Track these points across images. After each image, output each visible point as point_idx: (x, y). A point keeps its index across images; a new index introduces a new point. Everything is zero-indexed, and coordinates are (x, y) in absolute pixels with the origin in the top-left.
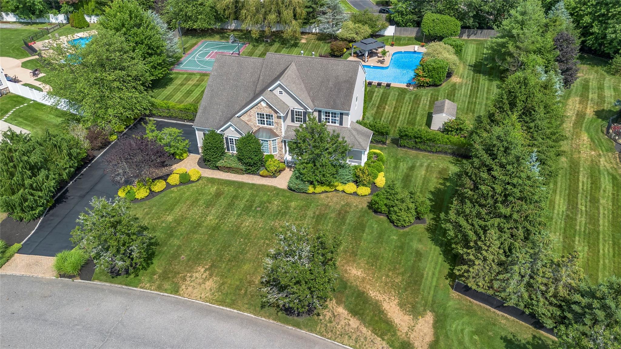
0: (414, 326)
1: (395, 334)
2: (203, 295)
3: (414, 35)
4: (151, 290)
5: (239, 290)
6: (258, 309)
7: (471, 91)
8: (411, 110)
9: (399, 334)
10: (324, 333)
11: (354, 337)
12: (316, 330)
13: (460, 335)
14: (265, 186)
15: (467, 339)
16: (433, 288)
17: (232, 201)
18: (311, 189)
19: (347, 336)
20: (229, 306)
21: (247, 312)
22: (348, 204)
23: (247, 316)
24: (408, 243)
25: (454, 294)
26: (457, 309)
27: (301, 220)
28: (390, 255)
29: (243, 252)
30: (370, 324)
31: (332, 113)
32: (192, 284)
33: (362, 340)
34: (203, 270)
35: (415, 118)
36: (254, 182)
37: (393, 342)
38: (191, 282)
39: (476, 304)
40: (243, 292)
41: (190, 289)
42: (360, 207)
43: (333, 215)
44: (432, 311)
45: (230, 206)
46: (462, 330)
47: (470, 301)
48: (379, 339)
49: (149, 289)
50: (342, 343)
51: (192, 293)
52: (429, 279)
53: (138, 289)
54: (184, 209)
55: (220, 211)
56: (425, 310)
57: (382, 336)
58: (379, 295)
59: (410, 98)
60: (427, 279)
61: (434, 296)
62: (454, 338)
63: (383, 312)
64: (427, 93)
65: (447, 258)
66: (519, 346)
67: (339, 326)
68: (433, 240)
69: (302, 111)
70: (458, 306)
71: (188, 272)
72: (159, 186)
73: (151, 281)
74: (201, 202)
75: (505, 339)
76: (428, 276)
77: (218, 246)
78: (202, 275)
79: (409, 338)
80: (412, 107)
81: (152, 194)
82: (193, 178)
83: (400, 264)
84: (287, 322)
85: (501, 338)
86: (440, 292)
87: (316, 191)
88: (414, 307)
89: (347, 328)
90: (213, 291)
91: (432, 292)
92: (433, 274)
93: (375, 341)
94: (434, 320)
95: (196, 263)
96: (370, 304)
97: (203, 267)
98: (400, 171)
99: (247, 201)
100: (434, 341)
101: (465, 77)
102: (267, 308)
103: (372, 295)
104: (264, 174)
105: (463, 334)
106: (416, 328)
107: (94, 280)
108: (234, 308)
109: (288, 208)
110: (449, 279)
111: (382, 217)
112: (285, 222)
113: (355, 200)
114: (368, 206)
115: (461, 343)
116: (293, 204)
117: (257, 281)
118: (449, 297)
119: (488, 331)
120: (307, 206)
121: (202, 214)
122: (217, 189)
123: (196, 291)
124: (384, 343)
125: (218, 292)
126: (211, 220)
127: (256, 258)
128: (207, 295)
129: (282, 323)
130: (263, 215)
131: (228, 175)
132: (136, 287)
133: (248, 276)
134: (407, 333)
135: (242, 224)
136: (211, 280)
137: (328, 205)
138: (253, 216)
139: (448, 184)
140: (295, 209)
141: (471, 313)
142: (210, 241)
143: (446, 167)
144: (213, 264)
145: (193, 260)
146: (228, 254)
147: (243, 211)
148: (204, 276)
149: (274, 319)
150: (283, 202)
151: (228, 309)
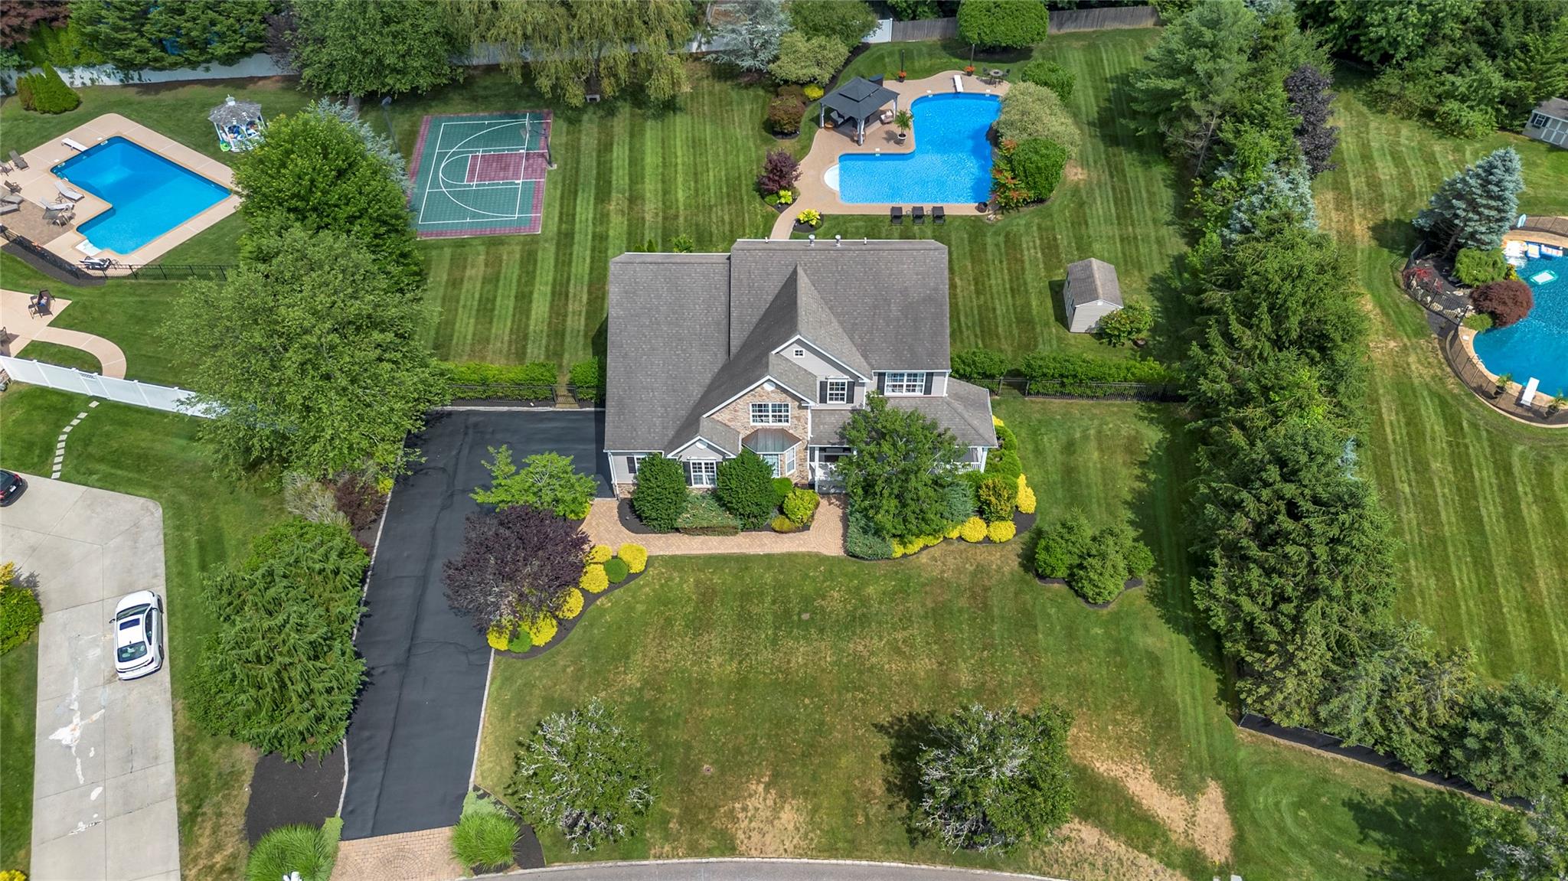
0: (1194, 816)
1: (1167, 840)
2: (787, 843)
3: (936, 40)
4: (680, 858)
5: (852, 816)
6: (906, 848)
7: (1116, 204)
8: (1011, 281)
9: (1174, 837)
10: (1045, 868)
11: (1099, 863)
12: (1028, 867)
13: (1277, 815)
14: (794, 555)
15: (1289, 821)
16: (1202, 730)
17: (742, 607)
18: (898, 551)
19: (1086, 865)
20: (849, 856)
21: (887, 860)
22: (981, 570)
23: (889, 867)
24: (1127, 639)
25: (1243, 734)
26: (1255, 764)
27: (904, 629)
28: (1104, 673)
29: (821, 728)
30: (1117, 831)
31: (909, 375)
32: (753, 824)
33: (1116, 865)
34: (761, 788)
35: (1028, 304)
36: (767, 551)
37: (1168, 856)
38: (751, 821)
39: (1286, 747)
40: (861, 819)
41: (756, 837)
42: (1006, 569)
43: (963, 602)
44: (1216, 777)
45: (745, 620)
46: (1277, 804)
47: (1274, 744)
48: (1144, 856)
49: (673, 857)
51: (764, 845)
52: (1191, 711)
53: (652, 862)
54: (651, 650)
55: (729, 639)
56: (1203, 779)
57: (1146, 849)
58: (1114, 767)
59: (997, 245)
60: (1185, 713)
61: (1210, 745)
62: (1268, 823)
63: (1132, 799)
64: (1028, 225)
65: (1206, 658)
66: (1373, 812)
68: (1168, 621)
69: (846, 381)
70: (1256, 758)
71: (735, 799)
72: (574, 603)
73: (667, 836)
74: (678, 625)
75: (1350, 805)
76: (1185, 706)
77: (767, 725)
78: (765, 800)
79: (1192, 841)
80: (1009, 270)
81: (564, 626)
82: (637, 567)
83: (1128, 689)
84: (969, 863)
85: (1344, 804)
86: (1217, 735)
87: (908, 552)
88: (1182, 777)
89: (1080, 848)
90: (802, 831)
91: (1204, 739)
92: (1194, 698)
93: (1137, 861)
94: (1225, 796)
95: (740, 777)
96: (1105, 790)
97: (759, 782)
98: (1050, 460)
99: (774, 602)
100: (1236, 837)
101: (1091, 160)
102: (921, 842)
103: (1101, 770)
104: (785, 528)
105: (1279, 811)
106: (1197, 819)
107: (550, 863)
108: (860, 858)
109: (865, 601)
110: (1224, 703)
111: (1056, 585)
112: (876, 640)
113: (990, 554)
114: (1021, 565)
115: (1282, 830)
116: (871, 590)
117: (879, 789)
118: (1235, 741)
119: (1319, 796)
120: (902, 591)
121: (695, 654)
122: (697, 583)
123: (768, 838)
124: (1155, 861)
125: (813, 831)
126: (720, 666)
127: (855, 737)
128: (795, 841)
129: (959, 865)
130: (822, 631)
131: (703, 543)
132: (646, 858)
133: (856, 782)
134: (1186, 831)
135: (789, 662)
136: (787, 807)
137: (942, 579)
138: (804, 637)
139: (1152, 477)
140: (881, 603)
141: (1282, 767)
142: (744, 718)
143: (1133, 433)
144: (774, 769)
145: (731, 769)
146: (794, 740)
147: (776, 628)
148: (770, 802)
149: (945, 863)
150: (849, 591)
151: (849, 862)
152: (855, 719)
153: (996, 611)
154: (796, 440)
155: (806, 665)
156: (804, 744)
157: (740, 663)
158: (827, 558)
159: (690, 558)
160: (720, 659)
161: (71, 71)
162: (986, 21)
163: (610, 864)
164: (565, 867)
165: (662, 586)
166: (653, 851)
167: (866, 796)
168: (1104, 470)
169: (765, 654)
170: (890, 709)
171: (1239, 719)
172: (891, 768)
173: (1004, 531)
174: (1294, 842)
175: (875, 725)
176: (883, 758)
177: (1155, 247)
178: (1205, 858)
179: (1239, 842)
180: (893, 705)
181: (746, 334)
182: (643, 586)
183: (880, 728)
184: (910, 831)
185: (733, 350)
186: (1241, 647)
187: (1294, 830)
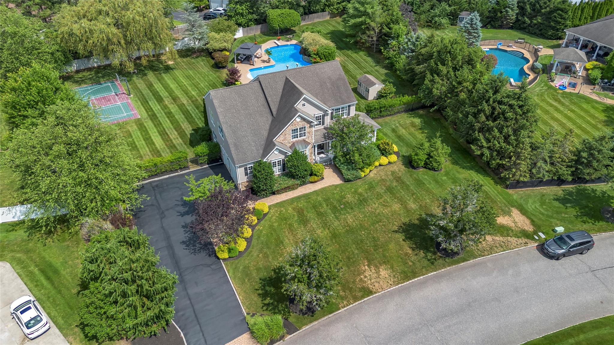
0: (514, 220)
1: (512, 231)
2: (390, 282)
3: (258, 32)
4: (352, 304)
5: (406, 263)
6: (432, 267)
7: (355, 64)
9: (513, 229)
10: (482, 254)
11: (498, 245)
12: (477, 256)
14: (325, 188)
15: (542, 211)
16: (498, 194)
17: (316, 211)
18: (363, 174)
19: (494, 248)
20: (414, 277)
21: (429, 273)
22: (393, 173)
23: (431, 275)
24: (455, 177)
25: (510, 191)
27: (381, 198)
29: (375, 239)
31: (342, 108)
33: (503, 244)
34: (366, 267)
36: (313, 190)
37: (516, 235)
38: (371, 280)
39: (526, 190)
40: (410, 263)
41: (377, 285)
43: (395, 184)
44: (513, 206)
45: (320, 215)
46: (535, 207)
47: (522, 191)
48: (509, 238)
49: (350, 305)
50: (497, 253)
51: (381, 286)
52: (490, 190)
53: (342, 310)
54: (291, 238)
55: (319, 223)
56: (509, 209)
57: (508, 236)
60: (489, 192)
61: (504, 198)
62: (537, 214)
65: (483, 174)
66: (563, 199)
67: (484, 245)
69: (321, 115)
70: (520, 197)
71: (359, 275)
72: (248, 232)
73: (342, 298)
74: (296, 225)
76: (488, 190)
77: (354, 246)
78: (371, 271)
79: (519, 228)
81: (248, 241)
82: (266, 210)
85: (554, 200)
86: (503, 194)
87: (366, 174)
88: (502, 210)
90: (392, 276)
91: (500, 197)
93: (508, 240)
94: (519, 211)
95: (356, 266)
97: (364, 266)
99: (327, 206)
100: (531, 221)
102: (436, 263)
104: (315, 180)
105: (538, 209)
106: (516, 221)
107: (300, 328)
108: (419, 276)
109: (360, 194)
110: (498, 185)
111: (421, 170)
112: (374, 205)
113: (393, 167)
114: (405, 167)
115: (543, 214)
116: (360, 190)
117: (410, 251)
118: (510, 194)
119: (545, 200)
120: (371, 187)
121: (309, 232)
122: (294, 209)
123: (381, 283)
124: (514, 238)
125: (396, 274)
126: (322, 233)
127: (389, 238)
128: (392, 280)
129: (455, 265)
130: (352, 208)
131: (286, 195)
132: (339, 309)
133: (400, 252)
134: (516, 226)
135: (347, 223)
136: (381, 270)
137: (383, 179)
138: (347, 213)
139: (426, 131)
140: (367, 193)
141: (529, 196)
142: (344, 246)
143: (411, 122)
144: (367, 258)
145: (351, 265)
146: (368, 247)
147: (334, 214)
148: (373, 271)
149: (449, 266)
150: (353, 193)
151: (416, 279)
152: (385, 232)
153: (408, 183)
154: (309, 144)
155: (354, 221)
156: (372, 246)
157: (329, 229)
158: (338, 185)
159: (284, 201)
160: (320, 231)
163: (326, 318)
164: (308, 327)
165: (279, 214)
166: (340, 306)
167: (407, 255)
168: (409, 134)
169: (336, 223)
170: (395, 224)
171: (507, 187)
172: (409, 242)
173: (393, 158)
174: (548, 216)
175: (393, 231)
176: (404, 240)
178: (527, 231)
179: (533, 222)
180: (396, 223)
181: (277, 106)
182: (272, 216)
183: (396, 232)
184: (429, 260)
185: (274, 113)
186: (498, 161)
187: (546, 213)
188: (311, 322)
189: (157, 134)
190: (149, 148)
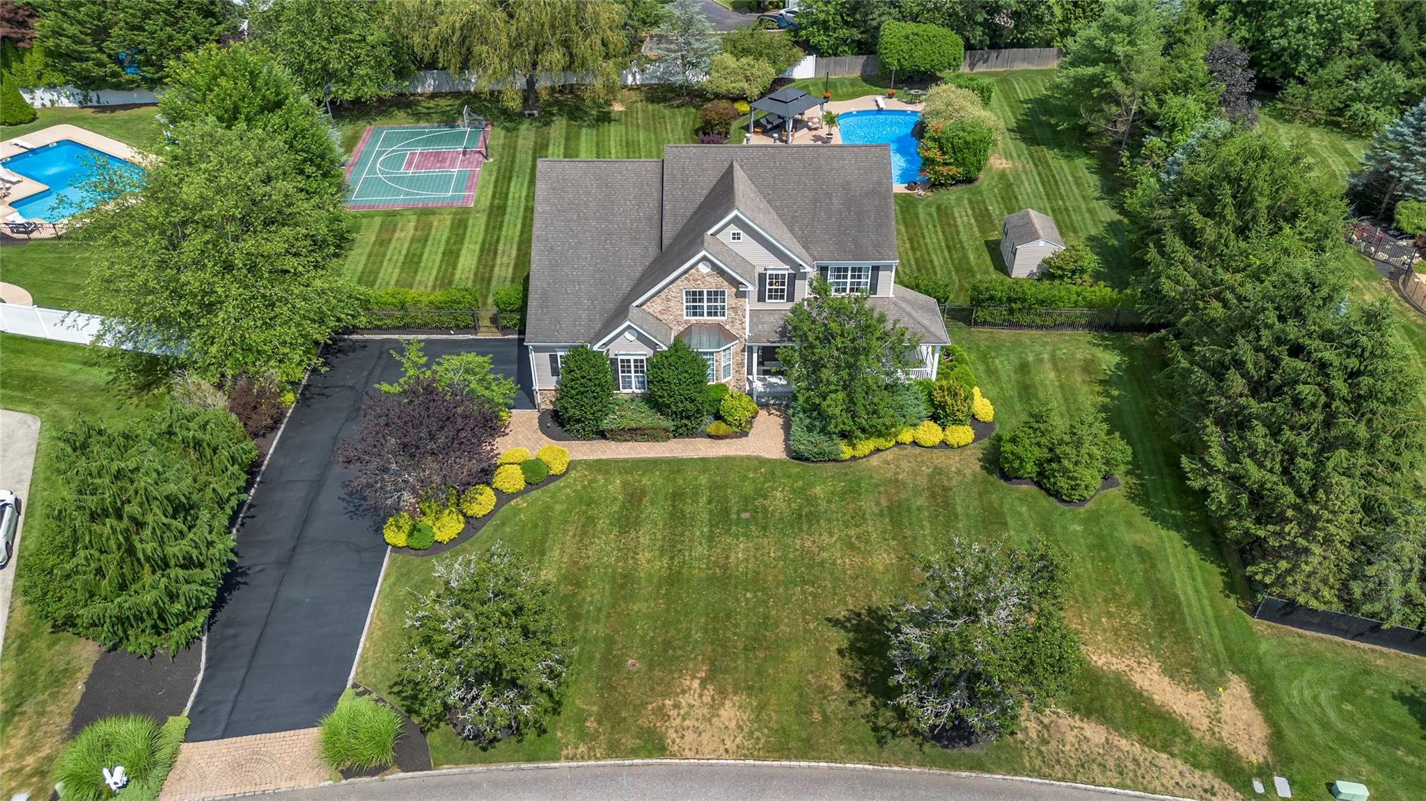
0: (1218, 712)
1: (1189, 740)
2: (728, 744)
3: (857, 73)
4: (597, 759)
5: (806, 713)
6: (873, 748)
7: (1043, 185)
8: (946, 240)
9: (1197, 736)
10: (1045, 770)
11: (1111, 763)
12: (1024, 768)
13: (1317, 710)
14: (733, 458)
15: (1332, 715)
16: (1212, 622)
17: (674, 506)
18: (846, 451)
19: (1095, 766)
20: (803, 756)
21: (851, 761)
22: (938, 471)
23: (854, 770)
24: (1111, 535)
25: (1260, 626)
26: (1281, 656)
27: (856, 526)
28: (1089, 566)
29: (766, 622)
30: (1127, 729)
31: (854, 270)
32: (687, 723)
33: (1131, 766)
34: (696, 684)
35: (966, 257)
36: (701, 454)
37: (1194, 756)
38: (684, 719)
39: (1314, 639)
40: (817, 717)
41: (690, 736)
42: (968, 472)
43: (921, 501)
44: (1238, 671)
45: (677, 518)
46: (1315, 698)
47: (1300, 636)
48: (1164, 756)
49: (589, 758)
50: (1093, 783)
51: (700, 744)
52: (1194, 603)
53: (564, 764)
54: (571, 548)
55: (659, 536)
56: (1222, 673)
57: (1165, 748)
58: (1114, 661)
59: (930, 214)
60: (1190, 606)
61: (1224, 638)
62: (1308, 718)
63: (1141, 695)
64: (959, 200)
65: (1205, 553)
67: (1068, 747)
68: (1154, 519)
69: (786, 272)
70: (1281, 651)
71: (665, 695)
72: (483, 501)
73: (583, 736)
74: (602, 524)
75: (1401, 697)
76: (1188, 598)
77: (703, 620)
78: (701, 696)
79: (1220, 739)
80: (944, 232)
81: (472, 524)
82: (557, 468)
83: (1119, 583)
84: (955, 765)
85: (1394, 698)
86: (1230, 628)
87: (857, 454)
88: (1196, 671)
89: (1085, 747)
90: (746, 730)
91: (1216, 631)
92: (1197, 591)
93: (1156, 762)
94: (1251, 691)
95: (671, 672)
96: (1108, 684)
97: (693, 677)
98: (1004, 377)
99: (710, 502)
100: (1273, 733)
101: (1014, 154)
102: (891, 742)
103: (1100, 663)
104: (721, 432)
105: (1319, 705)
106: (1222, 715)
107: (438, 765)
108: (818, 759)
109: (812, 501)
110: (1233, 596)
111: (1024, 487)
112: (825, 536)
113: (949, 458)
114: (983, 467)
115: (1326, 725)
116: (818, 490)
117: (837, 684)
118: (1252, 634)
119: (1363, 688)
120: (852, 491)
121: (619, 550)
122: (625, 485)
123: (705, 738)
124: (1179, 762)
125: (759, 729)
126: (649, 561)
127: (806, 631)
128: (738, 741)
129: (941, 768)
130: (765, 528)
131: (631, 448)
132: (557, 759)
133: (810, 677)
134: (1211, 729)
135: (727, 557)
136: (728, 703)
137: (897, 481)
138: (743, 535)
139: (1116, 393)
140: (829, 502)
141: (1314, 659)
142: (677, 612)
143: (1089, 357)
144: (712, 664)
145: (661, 664)
146: (735, 634)
147: (712, 526)
148: (706, 699)
149: (921, 764)
150: (793, 491)
151: (804, 764)
152: (805, 612)
153: (960, 510)
154: (734, 338)
155: (747, 560)
156: (747, 638)
157: (672, 558)
158: (769, 460)
159: (616, 461)
160: (648, 555)
161: (32, 92)
162: (905, 48)
163: (512, 766)
164: (456, 770)
165: (584, 487)
166: (564, 752)
167: (822, 692)
168: (1062, 387)
169: (700, 550)
170: (845, 603)
171: (1252, 612)
172: (850, 662)
173: (962, 434)
174: (1341, 738)
175: (829, 620)
176: (840, 652)
177: (1087, 216)
178: (1239, 758)
179: (1276, 739)
180: (850, 600)
181: (679, 227)
182: (564, 487)
183: (836, 623)
184: (876, 729)
185: (666, 242)
186: (1248, 523)
187: (1340, 725)
188: (471, 761)
189: (478, 247)
190: (439, 271)
